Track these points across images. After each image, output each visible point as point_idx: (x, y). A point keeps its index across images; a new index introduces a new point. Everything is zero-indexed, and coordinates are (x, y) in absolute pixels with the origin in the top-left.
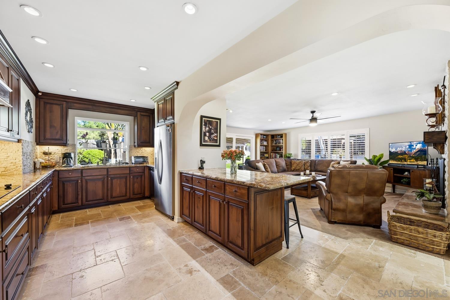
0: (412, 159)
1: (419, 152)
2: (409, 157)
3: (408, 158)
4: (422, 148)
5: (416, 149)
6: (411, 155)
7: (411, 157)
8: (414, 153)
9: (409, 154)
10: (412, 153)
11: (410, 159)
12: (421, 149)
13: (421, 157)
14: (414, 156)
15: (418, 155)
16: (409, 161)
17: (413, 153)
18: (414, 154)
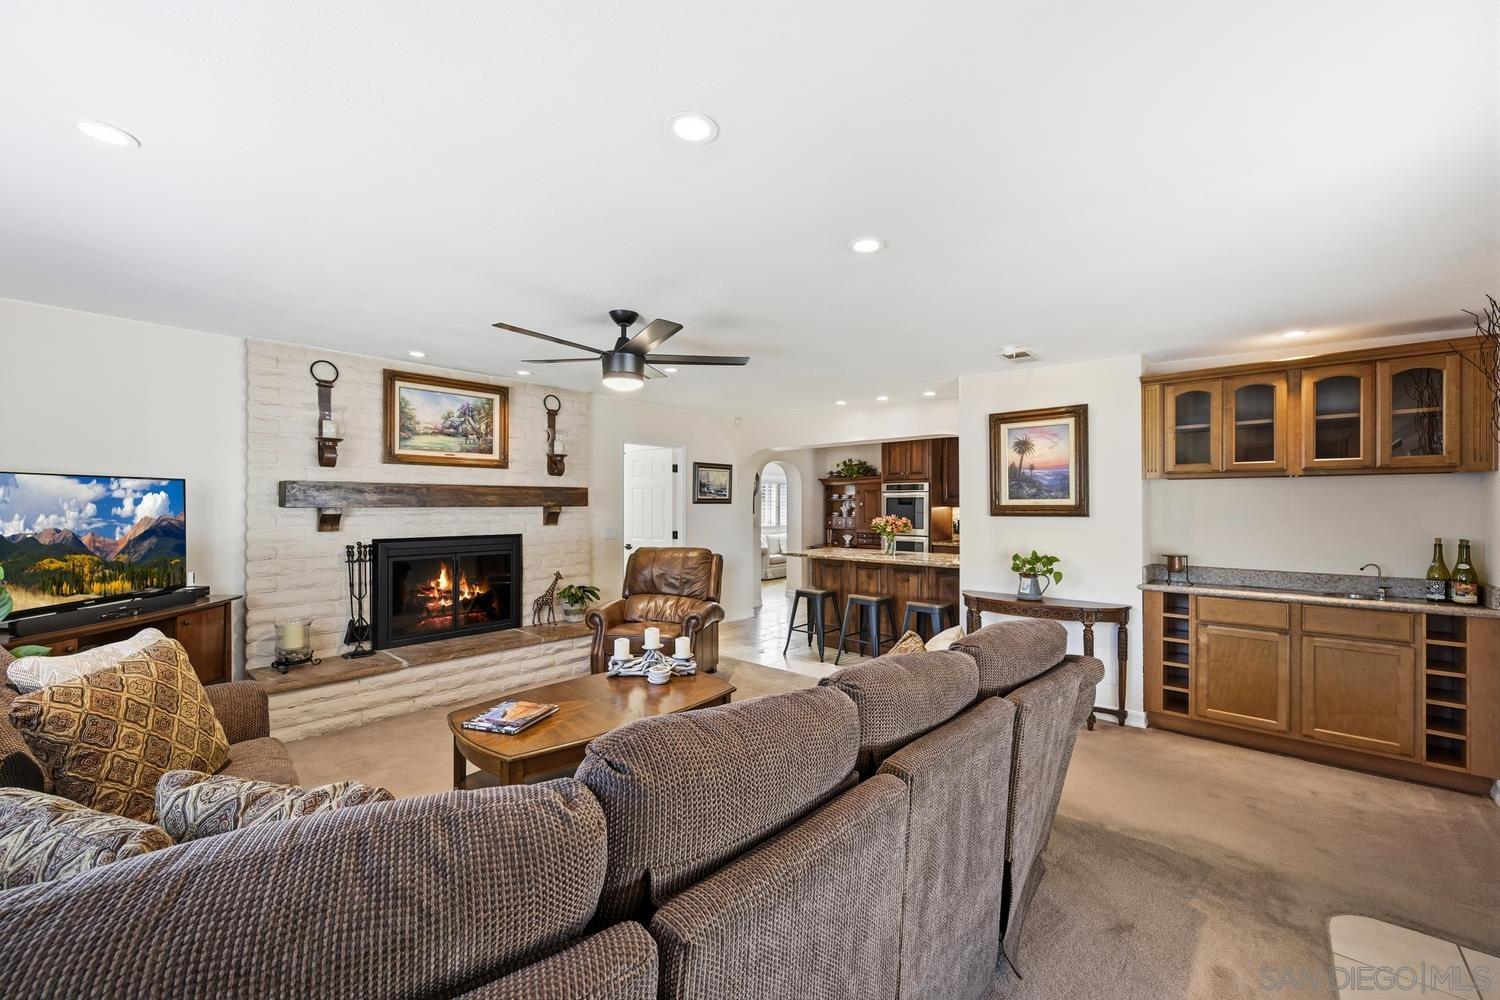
0: (113, 578)
1: (154, 540)
2: (98, 564)
3: (92, 572)
4: (171, 515)
5: (137, 521)
6: (112, 558)
7: (108, 565)
8: (127, 547)
9: (98, 549)
10: (117, 544)
11: (103, 580)
12: (160, 520)
13: (165, 564)
14: (123, 558)
15: (144, 557)
16: (97, 587)
17: (121, 547)
18: (123, 552)
